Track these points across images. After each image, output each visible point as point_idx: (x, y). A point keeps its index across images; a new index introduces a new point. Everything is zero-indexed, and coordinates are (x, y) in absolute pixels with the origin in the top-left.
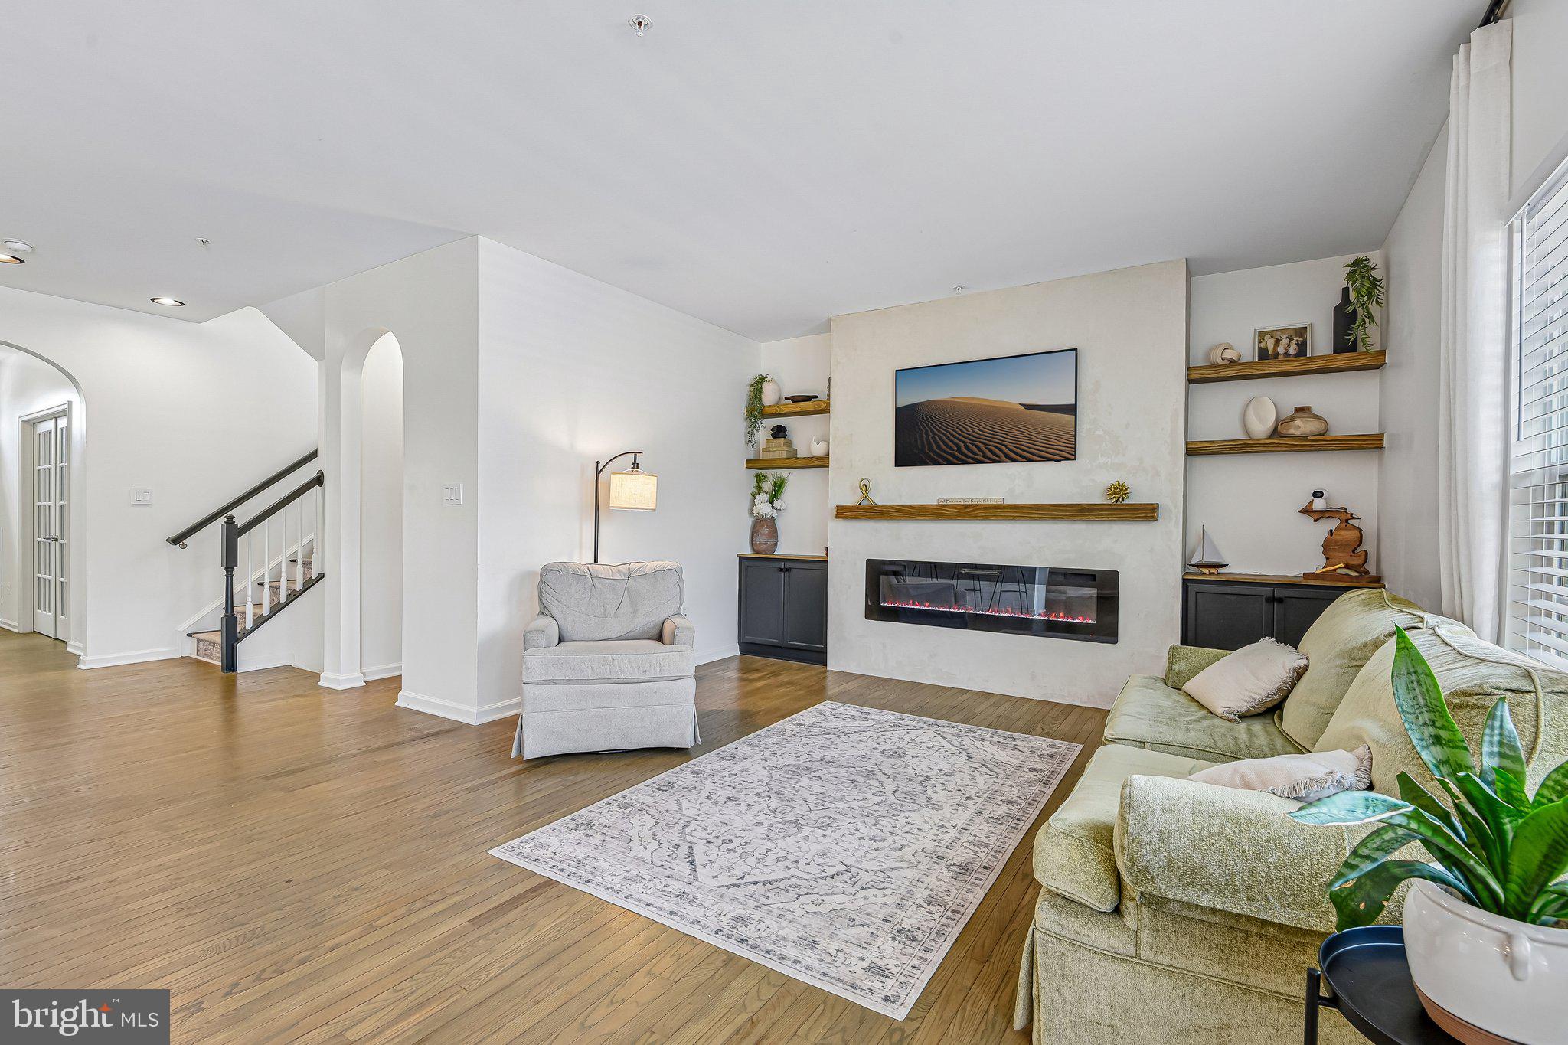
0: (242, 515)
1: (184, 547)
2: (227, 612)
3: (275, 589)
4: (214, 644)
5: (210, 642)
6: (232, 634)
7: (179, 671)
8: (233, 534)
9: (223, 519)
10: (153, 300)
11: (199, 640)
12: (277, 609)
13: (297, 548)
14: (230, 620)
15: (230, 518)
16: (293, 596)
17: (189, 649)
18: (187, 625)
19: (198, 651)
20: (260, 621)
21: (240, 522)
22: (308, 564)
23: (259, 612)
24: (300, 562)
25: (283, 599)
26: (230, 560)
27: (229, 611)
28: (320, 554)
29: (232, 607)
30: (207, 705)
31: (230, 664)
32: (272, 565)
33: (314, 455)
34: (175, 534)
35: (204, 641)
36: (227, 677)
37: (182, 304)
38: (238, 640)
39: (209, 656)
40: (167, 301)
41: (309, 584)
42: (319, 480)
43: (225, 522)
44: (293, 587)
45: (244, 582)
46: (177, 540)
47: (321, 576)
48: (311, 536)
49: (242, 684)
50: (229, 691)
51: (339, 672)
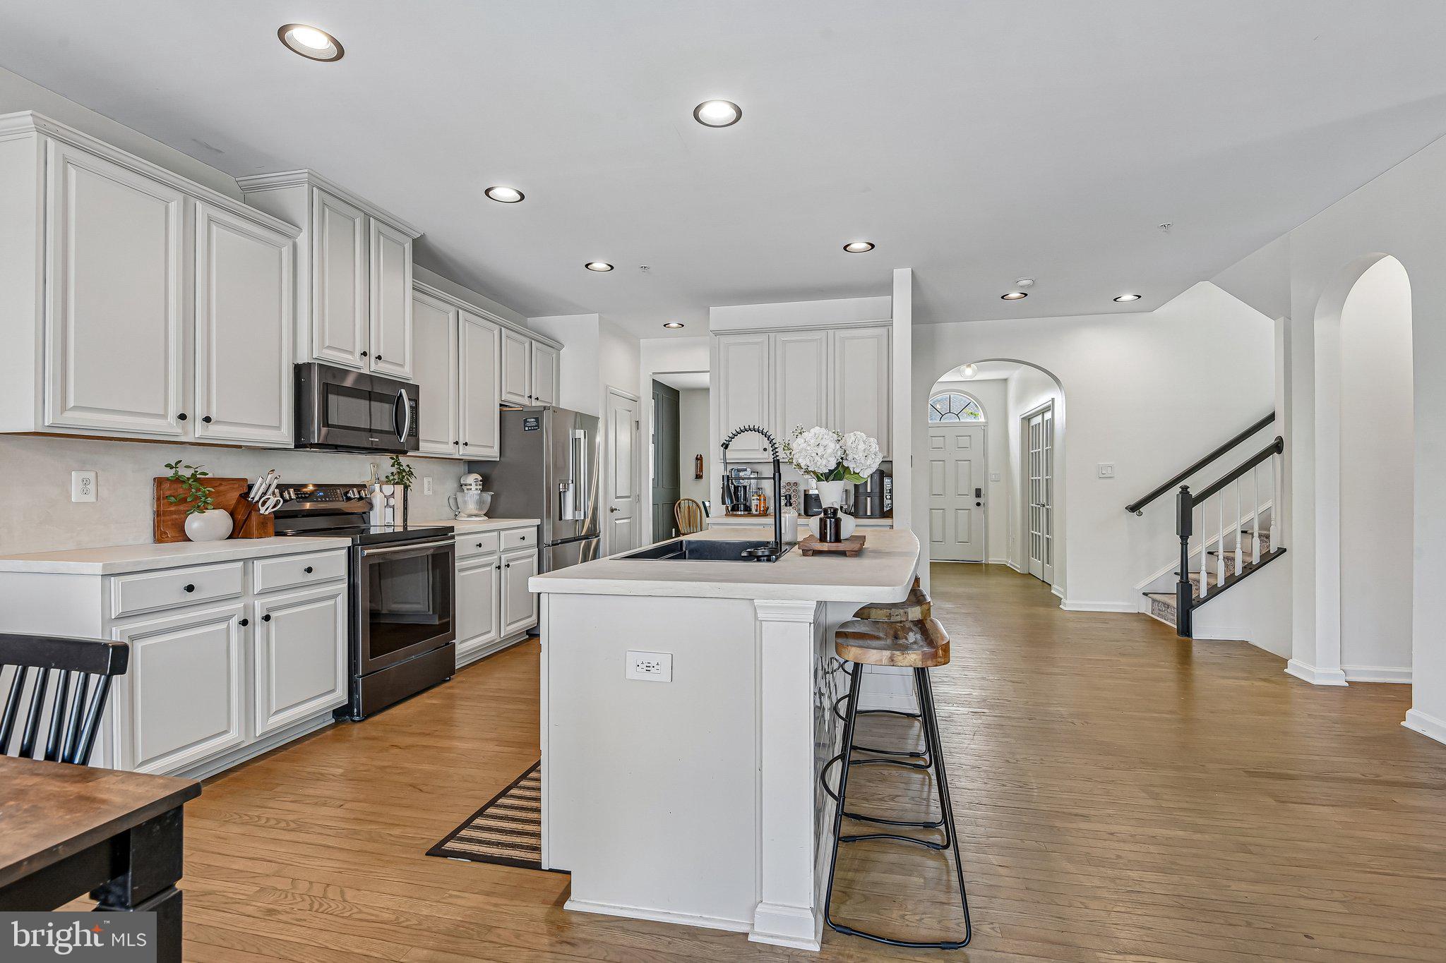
0: (1196, 484)
1: (1140, 514)
2: (1182, 578)
3: (1229, 560)
4: (1168, 606)
5: (1164, 604)
6: (1187, 601)
7: (1136, 626)
8: (1188, 503)
9: (1176, 490)
10: (1115, 300)
11: (1154, 601)
12: (1231, 581)
13: (1252, 516)
14: (1186, 587)
15: (1185, 489)
16: (1249, 569)
17: (1145, 607)
18: (1143, 585)
19: (1153, 610)
20: (1214, 591)
21: (1194, 492)
22: (1265, 538)
23: (1213, 582)
24: (1256, 534)
25: (1238, 571)
26: (1185, 529)
27: (1184, 578)
28: (1279, 528)
29: (1187, 573)
30: (1163, 665)
31: (1185, 628)
32: (1226, 533)
33: (1271, 418)
34: (1132, 503)
35: (1159, 602)
36: (1183, 641)
37: (1139, 297)
38: (1193, 607)
39: (1162, 617)
40: (1127, 297)
41: (1267, 558)
42: (1278, 447)
43: (1180, 493)
44: (1248, 559)
45: (1197, 548)
46: (1135, 508)
47: (1282, 551)
48: (1269, 504)
49: (1196, 651)
50: (1184, 656)
51: (1314, 664)
